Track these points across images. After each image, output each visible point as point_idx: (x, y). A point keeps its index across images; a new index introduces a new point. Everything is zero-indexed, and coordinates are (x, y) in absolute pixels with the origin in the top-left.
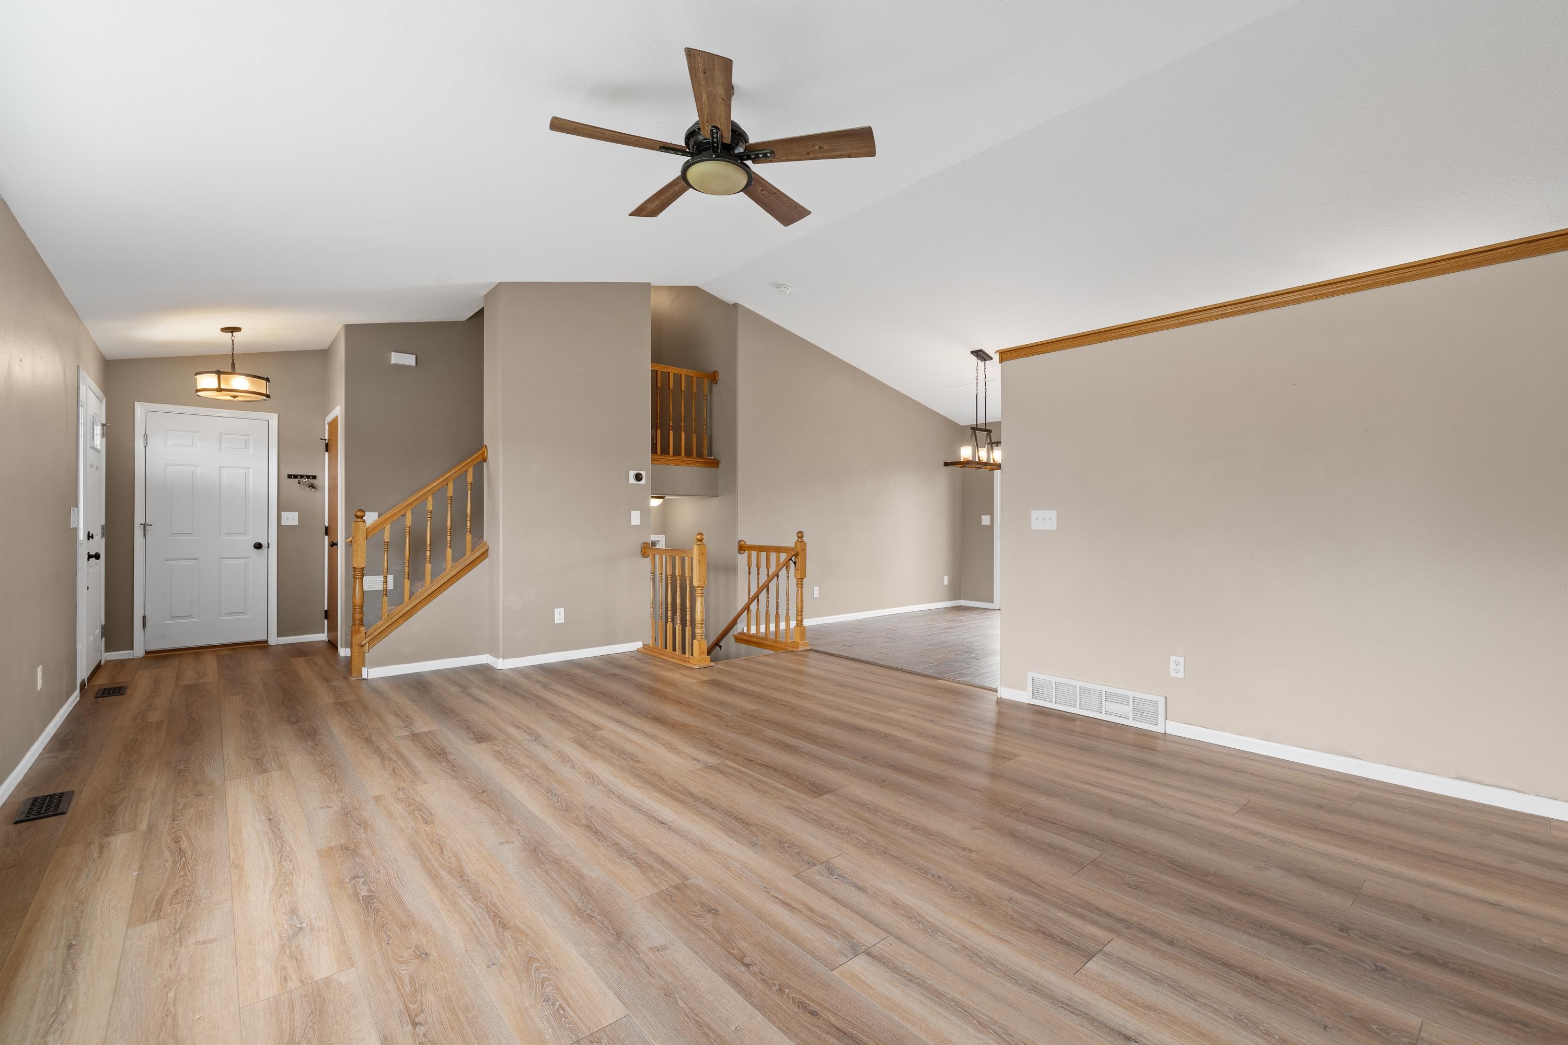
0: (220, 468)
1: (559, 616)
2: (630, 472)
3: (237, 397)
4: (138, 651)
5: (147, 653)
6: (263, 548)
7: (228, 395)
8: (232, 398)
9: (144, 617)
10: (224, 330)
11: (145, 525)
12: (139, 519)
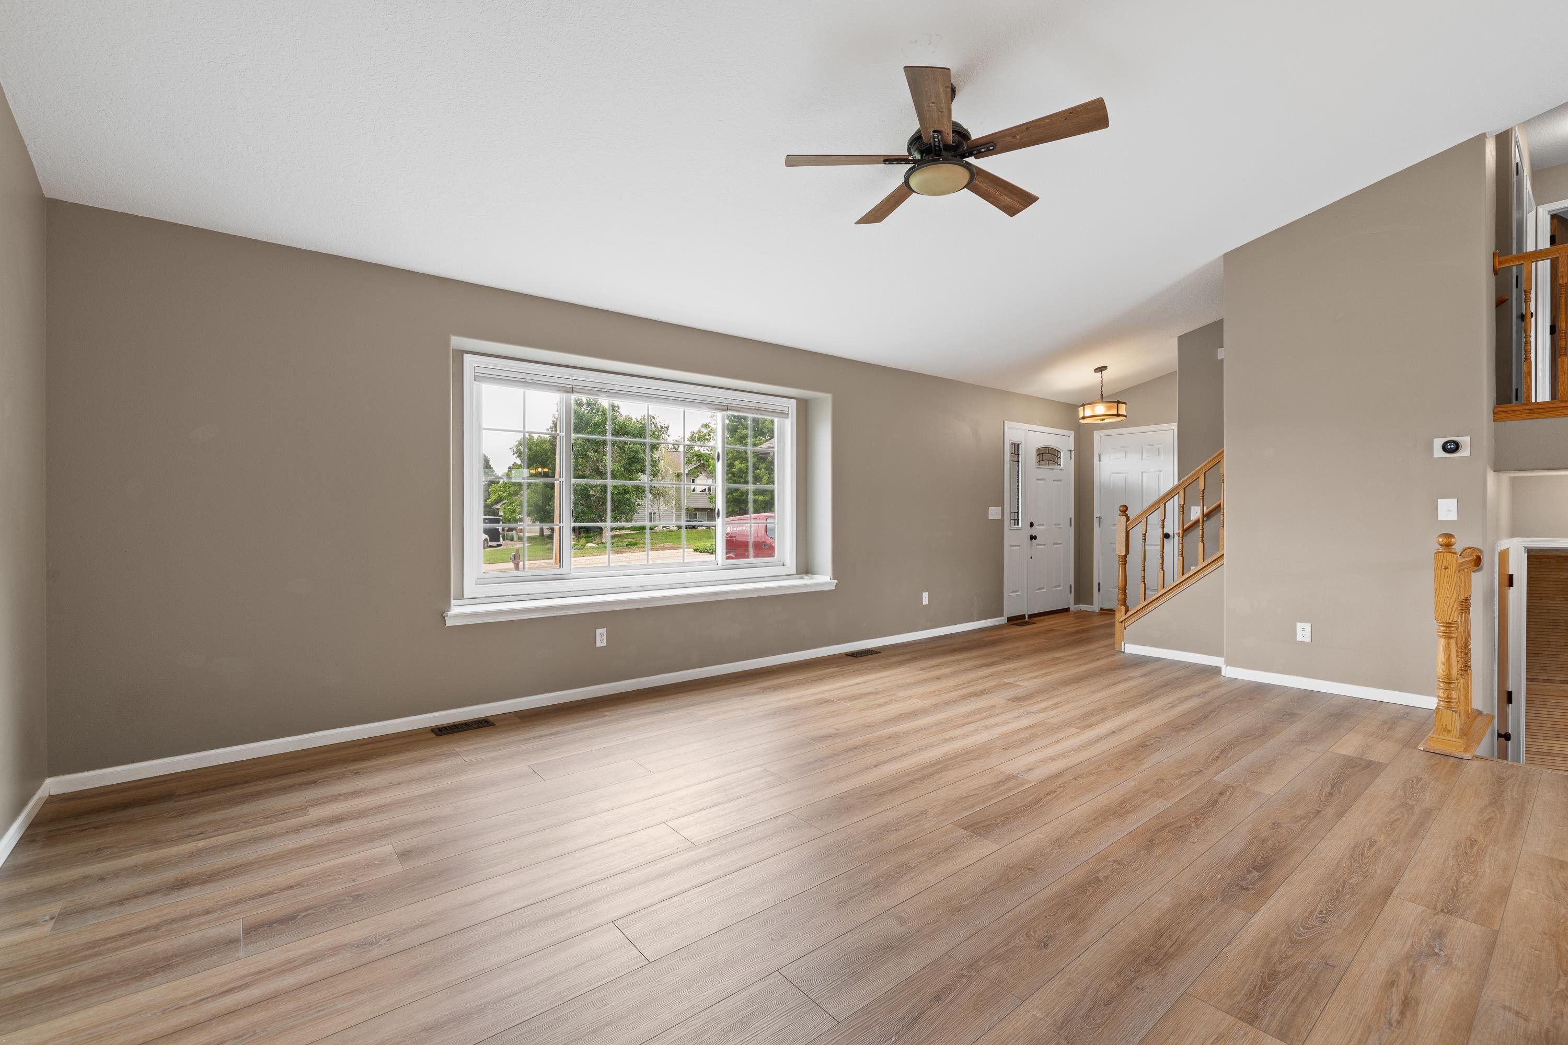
0: (1142, 473)
1: (1303, 632)
2: (1435, 440)
3: (1104, 420)
4: (1095, 608)
5: (1101, 609)
6: (1170, 538)
7: (1098, 419)
8: (1101, 422)
9: (1099, 584)
10: (1097, 370)
11: (1100, 518)
12: (1096, 514)
